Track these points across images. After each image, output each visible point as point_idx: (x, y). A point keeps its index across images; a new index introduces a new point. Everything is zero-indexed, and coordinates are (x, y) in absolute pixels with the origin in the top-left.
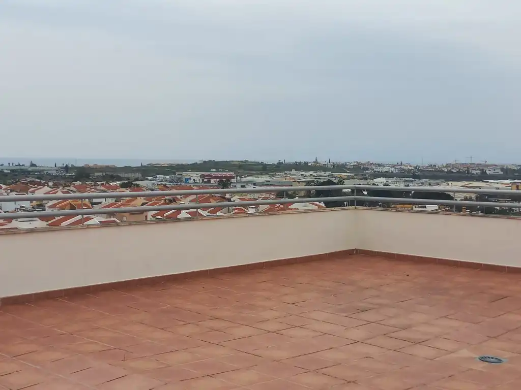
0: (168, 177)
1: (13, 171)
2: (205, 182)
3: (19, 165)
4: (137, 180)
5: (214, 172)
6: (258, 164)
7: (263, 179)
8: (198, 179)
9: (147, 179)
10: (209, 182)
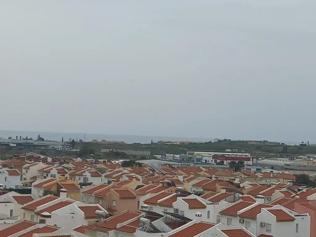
0: (178, 156)
1: (18, 144)
2: (218, 164)
3: (27, 139)
4: (143, 158)
5: (228, 153)
6: (277, 145)
7: (282, 162)
8: (210, 160)
9: (156, 158)
10: (222, 163)
